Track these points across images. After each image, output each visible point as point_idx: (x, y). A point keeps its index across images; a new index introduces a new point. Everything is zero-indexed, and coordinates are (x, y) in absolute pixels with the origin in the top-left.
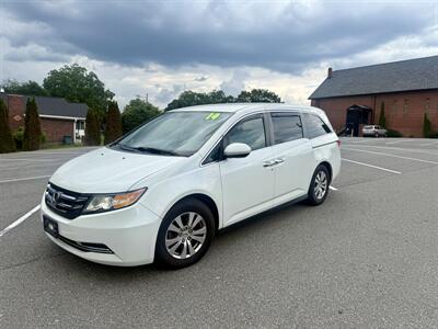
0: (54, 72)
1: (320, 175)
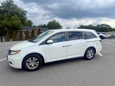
0: (49, 22)
1: (90, 51)
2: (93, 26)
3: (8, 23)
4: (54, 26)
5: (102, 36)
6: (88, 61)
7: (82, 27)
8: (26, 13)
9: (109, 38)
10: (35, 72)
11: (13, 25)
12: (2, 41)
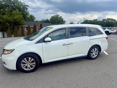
1: (94, 49)
2: (98, 20)
3: (9, 18)
4: (57, 20)
5: (108, 32)
6: (92, 60)
7: (86, 22)
8: (28, 7)
9: (115, 34)
10: (31, 73)
11: (14, 20)
12: (4, 37)
